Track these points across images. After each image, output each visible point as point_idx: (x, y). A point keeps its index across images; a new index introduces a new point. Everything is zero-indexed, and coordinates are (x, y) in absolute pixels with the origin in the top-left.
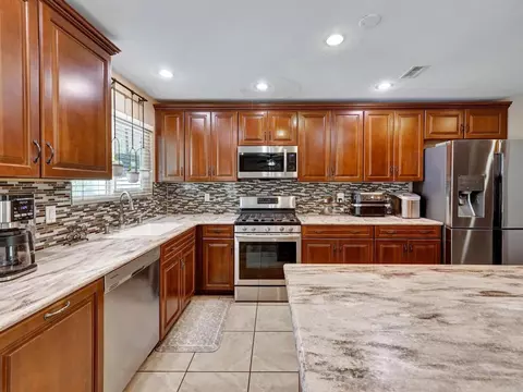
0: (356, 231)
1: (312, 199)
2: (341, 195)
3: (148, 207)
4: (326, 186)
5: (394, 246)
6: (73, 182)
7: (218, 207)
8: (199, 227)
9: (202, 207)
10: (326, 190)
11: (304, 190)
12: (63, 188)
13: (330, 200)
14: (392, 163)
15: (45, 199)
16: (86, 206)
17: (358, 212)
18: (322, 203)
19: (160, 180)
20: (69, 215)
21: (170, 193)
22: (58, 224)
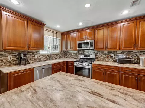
0: (113, 68)
1: (102, 56)
2: (113, 55)
3: (59, 56)
4: (107, 52)
5: (130, 76)
6: (40, 51)
7: (75, 57)
8: (67, 62)
9: (72, 57)
10: (107, 53)
11: (99, 53)
12: (38, 52)
13: (108, 57)
14: (135, 43)
15: (35, 54)
16: (43, 55)
17: (118, 62)
18: (105, 57)
19: (63, 50)
20: (40, 57)
21: (66, 53)
22: (37, 58)
